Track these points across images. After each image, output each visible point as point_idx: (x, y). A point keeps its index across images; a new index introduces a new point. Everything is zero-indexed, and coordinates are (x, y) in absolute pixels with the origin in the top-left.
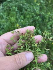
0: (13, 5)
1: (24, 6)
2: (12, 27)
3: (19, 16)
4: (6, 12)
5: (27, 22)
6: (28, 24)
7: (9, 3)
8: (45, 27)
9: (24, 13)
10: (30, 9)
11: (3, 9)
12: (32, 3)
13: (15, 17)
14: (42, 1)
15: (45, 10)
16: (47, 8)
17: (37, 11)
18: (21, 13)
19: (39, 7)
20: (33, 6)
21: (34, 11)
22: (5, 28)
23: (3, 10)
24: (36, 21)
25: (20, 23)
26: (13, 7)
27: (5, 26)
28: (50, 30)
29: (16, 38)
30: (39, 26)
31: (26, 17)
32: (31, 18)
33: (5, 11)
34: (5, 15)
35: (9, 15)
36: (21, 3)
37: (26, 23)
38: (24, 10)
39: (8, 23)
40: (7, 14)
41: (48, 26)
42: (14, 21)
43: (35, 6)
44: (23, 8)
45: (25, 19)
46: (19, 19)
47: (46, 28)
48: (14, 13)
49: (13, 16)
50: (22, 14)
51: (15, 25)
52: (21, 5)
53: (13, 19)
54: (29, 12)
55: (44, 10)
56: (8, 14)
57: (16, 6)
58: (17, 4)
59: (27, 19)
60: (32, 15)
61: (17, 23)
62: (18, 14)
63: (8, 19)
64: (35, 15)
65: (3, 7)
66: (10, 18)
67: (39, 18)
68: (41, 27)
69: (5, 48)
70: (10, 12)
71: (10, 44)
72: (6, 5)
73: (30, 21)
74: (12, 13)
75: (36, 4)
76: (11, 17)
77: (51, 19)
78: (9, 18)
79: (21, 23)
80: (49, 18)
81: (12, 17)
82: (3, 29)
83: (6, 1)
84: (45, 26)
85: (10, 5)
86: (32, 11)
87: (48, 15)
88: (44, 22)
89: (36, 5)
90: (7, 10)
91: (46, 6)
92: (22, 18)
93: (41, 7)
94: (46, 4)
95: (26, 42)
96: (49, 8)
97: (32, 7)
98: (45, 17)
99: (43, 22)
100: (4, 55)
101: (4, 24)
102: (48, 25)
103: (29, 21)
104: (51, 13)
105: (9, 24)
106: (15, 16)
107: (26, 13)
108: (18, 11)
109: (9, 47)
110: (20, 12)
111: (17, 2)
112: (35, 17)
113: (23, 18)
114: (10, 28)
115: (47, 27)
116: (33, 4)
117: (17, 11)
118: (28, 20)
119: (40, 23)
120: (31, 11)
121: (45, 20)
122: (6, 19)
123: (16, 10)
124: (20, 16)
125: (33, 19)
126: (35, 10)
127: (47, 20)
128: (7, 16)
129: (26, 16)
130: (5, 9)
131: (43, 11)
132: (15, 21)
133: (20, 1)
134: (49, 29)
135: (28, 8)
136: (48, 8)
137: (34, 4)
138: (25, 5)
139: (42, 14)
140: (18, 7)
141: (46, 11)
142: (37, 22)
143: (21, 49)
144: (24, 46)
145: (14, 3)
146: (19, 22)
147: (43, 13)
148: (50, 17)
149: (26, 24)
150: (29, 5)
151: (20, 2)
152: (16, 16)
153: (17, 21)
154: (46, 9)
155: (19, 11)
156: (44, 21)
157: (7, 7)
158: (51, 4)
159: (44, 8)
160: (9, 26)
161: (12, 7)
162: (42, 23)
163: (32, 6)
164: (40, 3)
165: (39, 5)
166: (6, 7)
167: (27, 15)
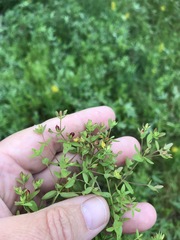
0: (40, 19)
1: (76, 23)
2: (34, 96)
3: (60, 59)
4: (16, 44)
5: (88, 76)
6: (90, 83)
7: (25, 14)
8: (147, 95)
9: (78, 47)
10: (98, 32)
11: (5, 33)
12: (104, 11)
13: (45, 62)
14: (136, 7)
15: (147, 38)
16: (154, 30)
17: (119, 40)
18: (65, 47)
19: (127, 25)
20: (105, 21)
21: (110, 39)
22: (10, 100)
23: (7, 37)
24: (116, 72)
25: (64, 80)
26: (39, 26)
27: (13, 92)
28: (165, 105)
29: (52, 148)
30: (128, 90)
31: (84, 62)
32: (100, 63)
33: (11, 41)
34: (11, 53)
35: (24, 56)
36: (66, 14)
37: (83, 80)
38: (75, 38)
39: (22, 82)
40: (18, 53)
41: (159, 90)
42: (41, 75)
43: (113, 22)
44: (72, 29)
45: (80, 69)
46: (60, 68)
47: (151, 96)
48: (44, 46)
49: (41, 60)
50: (69, 51)
51: (47, 88)
52: (67, 19)
53: (39, 69)
54: (94, 42)
55: (144, 36)
56: (21, 52)
57: (48, 24)
58: (52, 15)
59: (85, 66)
60: (104, 52)
61: (54, 82)
62: (57, 51)
63: (22, 70)
64: (112, 55)
65: (6, 28)
66: (30, 63)
67: (126, 63)
68: (135, 95)
69: (15, 184)
70: (29, 44)
71: (31, 170)
72: (14, 19)
73: (98, 76)
74: (34, 46)
75: (118, 15)
76: (34, 59)
77: (167, 68)
78: (26, 63)
79: (68, 81)
80: (162, 63)
81: (37, 62)
82: (7, 102)
83: (16, 7)
84: (148, 92)
85: (29, 21)
86: (104, 41)
87: (157, 51)
88: (145, 76)
89: (116, 18)
90: (17, 36)
91: (150, 22)
92: (68, 64)
93: (135, 25)
94: (150, 14)
95: (85, 164)
96: (160, 28)
97: (104, 27)
98: (149, 59)
99: (140, 78)
100: (10, 209)
101: (7, 85)
102: (158, 85)
103: (93, 75)
104: (167, 46)
105: (26, 85)
106: (46, 57)
107: (82, 48)
108: (55, 41)
109: (26, 181)
110: (63, 43)
111: (52, 8)
112: (115, 59)
113: (73, 64)
114: (29, 100)
115: (155, 94)
116: (106, 17)
117: (52, 42)
118: (89, 72)
119: (131, 79)
120: (99, 41)
121: (147, 70)
122: (16, 68)
123: (51, 38)
124: (64, 58)
125: (105, 66)
126: (115, 35)
127: (155, 71)
128: (17, 59)
129: (84, 57)
130: (12, 36)
131: (141, 39)
132: (46, 75)
133: (63, 6)
134: (163, 101)
135: (90, 28)
136: (158, 31)
137: (109, 16)
138: (80, 19)
139: (136, 49)
140: (55, 28)
141: (151, 39)
142: (120, 78)
143: (68, 186)
144: (77, 178)
145: (40, 12)
146: (59, 78)
147: (139, 46)
148: (165, 58)
149: (84, 84)
150: (93, 18)
151: (62, 10)
152: (51, 57)
153: (51, 75)
154: (151, 32)
155: (59, 41)
156: (143, 72)
157: (17, 28)
158: (166, 14)
159: (144, 29)
160: (25, 92)
161: (35, 25)
162: (136, 80)
163: (102, 24)
164: (132, 11)
165: (128, 20)
166: (14, 27)
167: (86, 54)
